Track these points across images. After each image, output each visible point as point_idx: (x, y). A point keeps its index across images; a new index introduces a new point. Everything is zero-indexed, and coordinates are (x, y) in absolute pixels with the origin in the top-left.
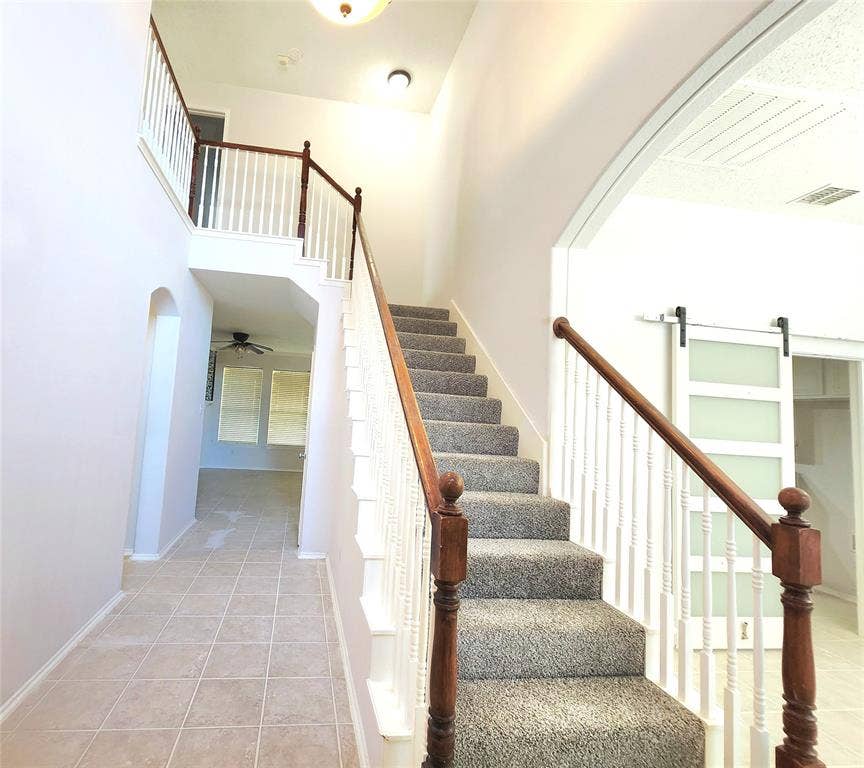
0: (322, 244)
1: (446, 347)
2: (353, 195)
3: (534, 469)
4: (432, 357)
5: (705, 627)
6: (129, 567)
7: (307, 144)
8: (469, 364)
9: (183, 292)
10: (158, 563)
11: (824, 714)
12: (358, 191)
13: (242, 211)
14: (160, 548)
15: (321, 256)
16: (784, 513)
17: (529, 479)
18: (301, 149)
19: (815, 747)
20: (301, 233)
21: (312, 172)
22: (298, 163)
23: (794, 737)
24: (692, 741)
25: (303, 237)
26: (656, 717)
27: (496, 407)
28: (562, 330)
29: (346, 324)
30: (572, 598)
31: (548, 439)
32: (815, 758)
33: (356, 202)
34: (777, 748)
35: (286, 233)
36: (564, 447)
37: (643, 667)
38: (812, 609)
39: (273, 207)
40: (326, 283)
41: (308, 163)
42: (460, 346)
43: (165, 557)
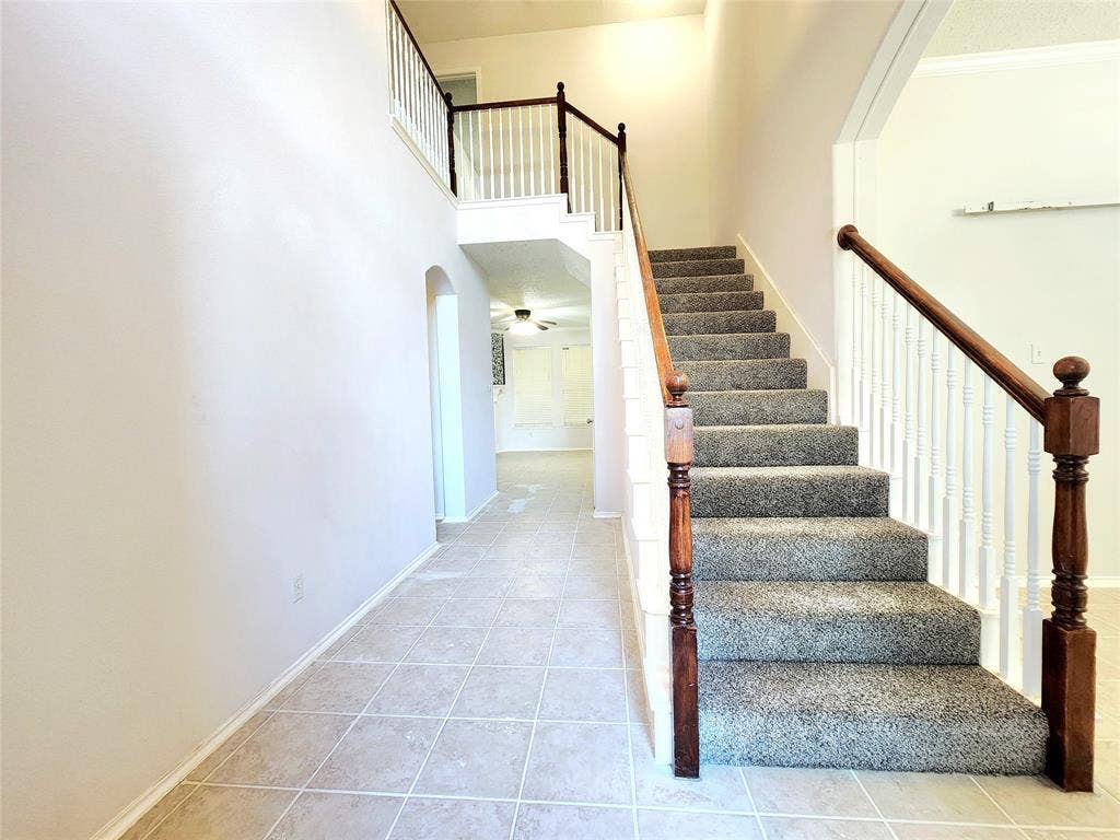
0: (587, 195)
1: (732, 286)
2: (616, 133)
3: (823, 397)
4: (711, 298)
5: (984, 522)
6: (442, 531)
7: (561, 86)
8: (757, 301)
9: (455, 268)
10: (467, 524)
11: (1094, 581)
12: (622, 127)
13: (502, 175)
14: (467, 512)
15: (587, 210)
16: (1059, 385)
17: (816, 410)
18: (554, 93)
19: (1084, 614)
20: (564, 188)
21: (569, 116)
22: (553, 109)
23: (1062, 607)
24: (966, 629)
25: (567, 192)
26: (925, 606)
27: (784, 342)
28: (848, 240)
29: (620, 277)
30: (853, 516)
31: (835, 364)
32: (1083, 624)
33: (620, 141)
34: (1044, 621)
35: (548, 192)
36: (853, 371)
37: (925, 573)
38: (1087, 480)
39: (532, 165)
40: (595, 237)
41: (564, 107)
42: (748, 283)
43: (473, 520)
